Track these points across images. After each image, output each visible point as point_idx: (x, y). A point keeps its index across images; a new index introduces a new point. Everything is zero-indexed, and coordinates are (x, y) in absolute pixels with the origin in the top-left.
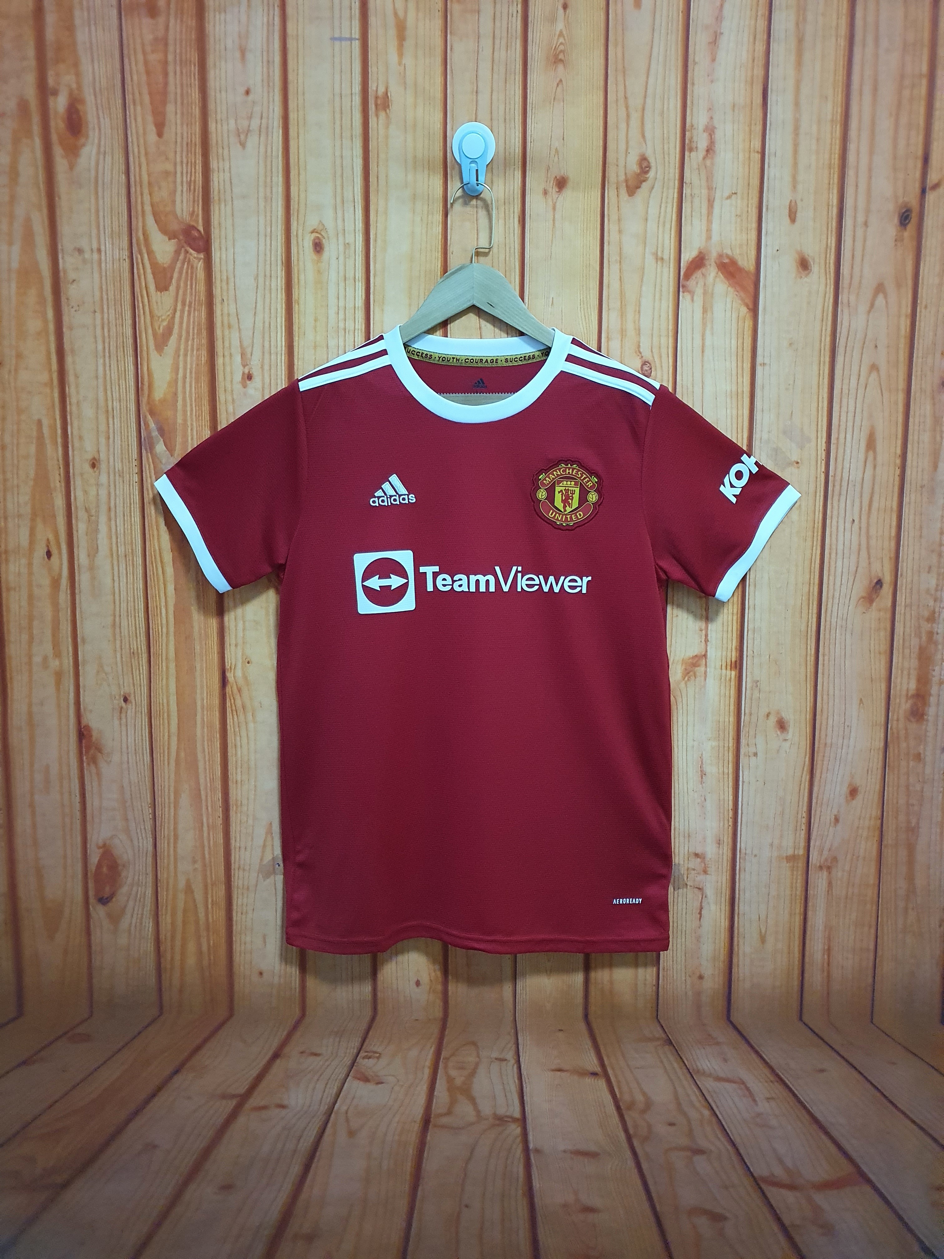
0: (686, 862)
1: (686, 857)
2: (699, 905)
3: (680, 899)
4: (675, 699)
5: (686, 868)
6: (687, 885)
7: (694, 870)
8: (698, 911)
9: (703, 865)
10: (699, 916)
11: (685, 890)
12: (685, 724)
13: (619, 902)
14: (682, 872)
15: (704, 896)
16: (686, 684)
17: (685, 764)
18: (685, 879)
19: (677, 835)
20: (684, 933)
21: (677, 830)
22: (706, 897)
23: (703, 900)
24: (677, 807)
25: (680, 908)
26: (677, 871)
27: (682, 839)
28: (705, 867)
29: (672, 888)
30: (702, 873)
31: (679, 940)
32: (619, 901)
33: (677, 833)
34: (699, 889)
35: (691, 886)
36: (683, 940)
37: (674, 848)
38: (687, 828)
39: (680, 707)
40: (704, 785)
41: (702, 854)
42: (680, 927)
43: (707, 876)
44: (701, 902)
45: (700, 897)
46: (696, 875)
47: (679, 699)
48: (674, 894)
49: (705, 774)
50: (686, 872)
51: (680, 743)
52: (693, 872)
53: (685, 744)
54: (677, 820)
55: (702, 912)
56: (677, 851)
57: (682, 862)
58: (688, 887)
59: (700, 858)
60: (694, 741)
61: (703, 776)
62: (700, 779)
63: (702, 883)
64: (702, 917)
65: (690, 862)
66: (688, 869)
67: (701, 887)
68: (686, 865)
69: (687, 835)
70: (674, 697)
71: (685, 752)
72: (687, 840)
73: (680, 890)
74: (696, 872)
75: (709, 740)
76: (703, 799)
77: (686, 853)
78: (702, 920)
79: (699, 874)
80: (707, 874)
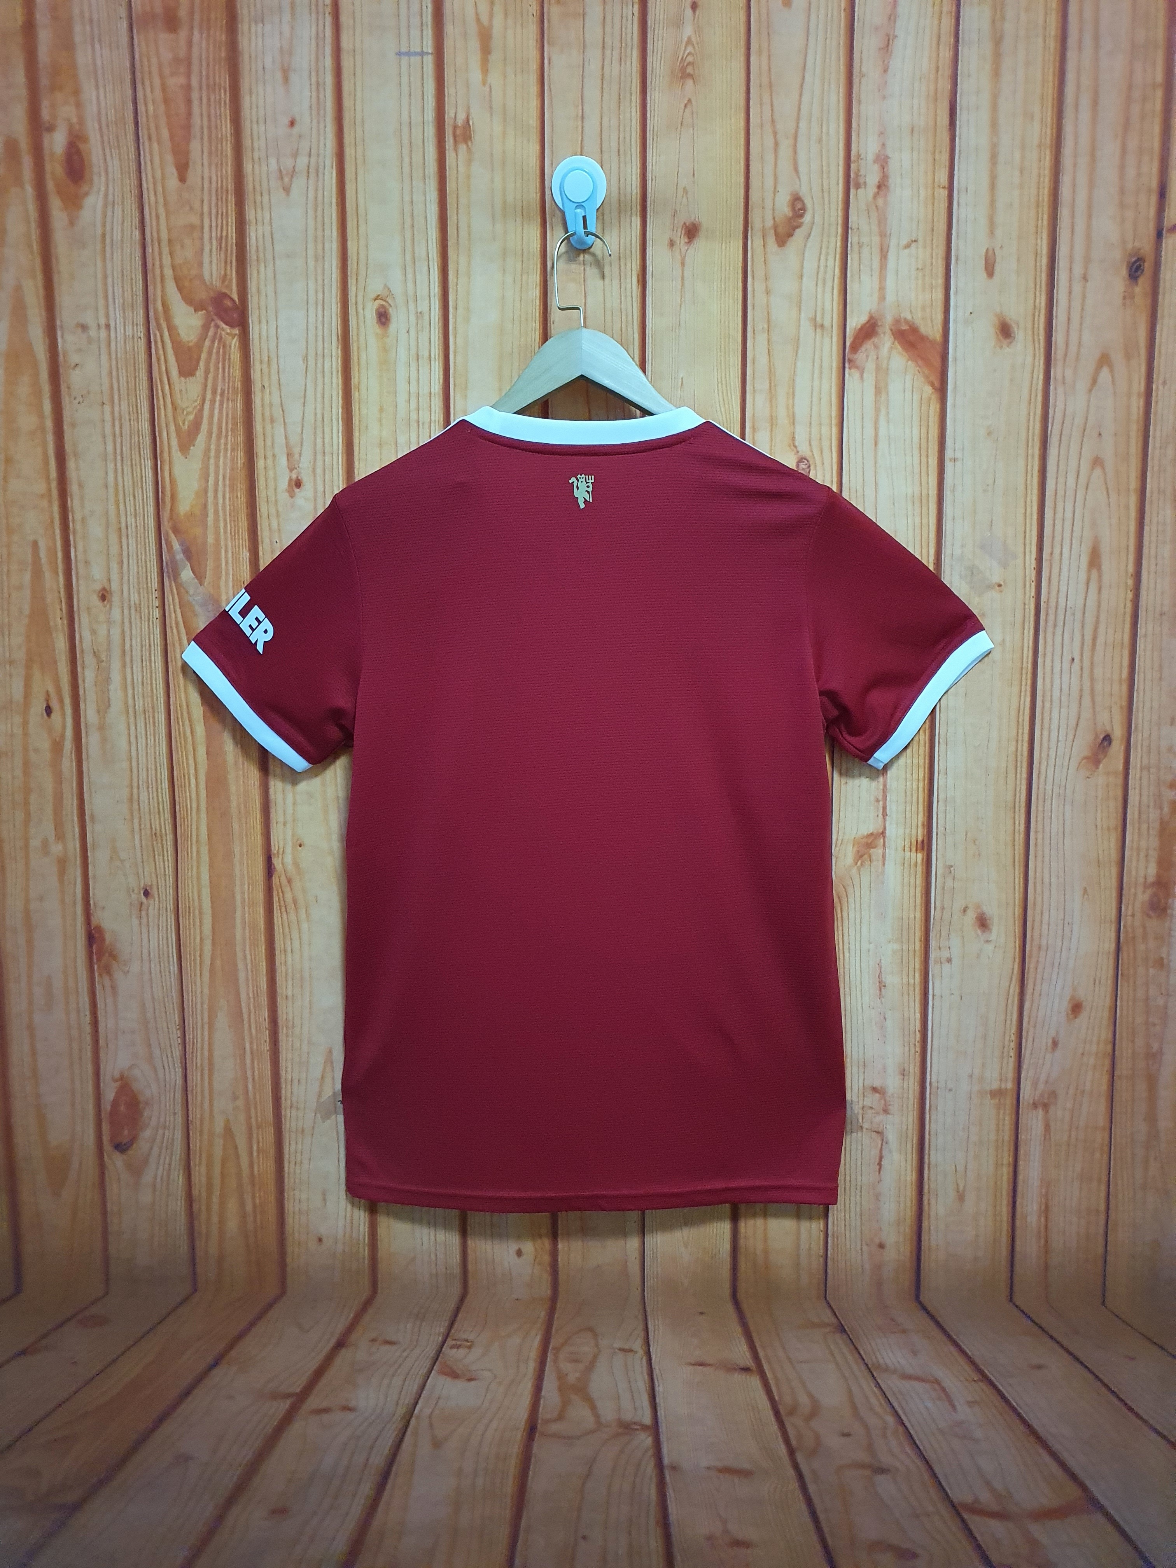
0: (861, 1098)
1: (861, 1091)
2: (878, 1153)
3: (854, 1146)
4: (845, 889)
5: (861, 1105)
6: (862, 1127)
7: (871, 1108)
8: (877, 1161)
9: (883, 1102)
10: (878, 1167)
11: (860, 1134)
12: (858, 921)
14: (856, 1112)
15: (884, 1144)
16: (859, 869)
17: (858, 972)
18: (860, 1120)
19: (849, 1064)
20: (859, 1190)
21: (849, 1057)
22: (886, 1143)
23: (883, 1147)
24: (848, 1029)
25: (853, 1157)
26: (849, 1109)
27: (855, 1069)
28: (886, 1105)
30: (882, 1112)
31: (853, 1199)
33: (849, 1061)
34: (878, 1132)
35: (867, 1129)
36: (858, 1198)
38: (861, 1054)
39: (851, 900)
40: (883, 1000)
41: (882, 1088)
42: (854, 1182)
43: (888, 1116)
44: (881, 1150)
45: (880, 1142)
46: (873, 1115)
47: (850, 890)
49: (884, 986)
50: (861, 1112)
51: (852, 946)
52: (870, 1111)
53: (858, 947)
54: (849, 1044)
55: (883, 1163)
56: (849, 1084)
57: (855, 1099)
58: (864, 1130)
59: (879, 1093)
60: (870, 943)
61: (883, 988)
62: (878, 992)
63: (881, 1126)
64: (882, 1169)
65: (865, 1098)
66: (863, 1108)
67: (880, 1130)
68: (861, 1103)
69: (861, 1063)
70: (844, 887)
71: (858, 958)
72: (861, 1070)
73: (854, 1135)
74: (873, 1111)
75: (890, 942)
76: (882, 1018)
77: (861, 1085)
78: (881, 1172)
79: (877, 1113)
80: (889, 1114)
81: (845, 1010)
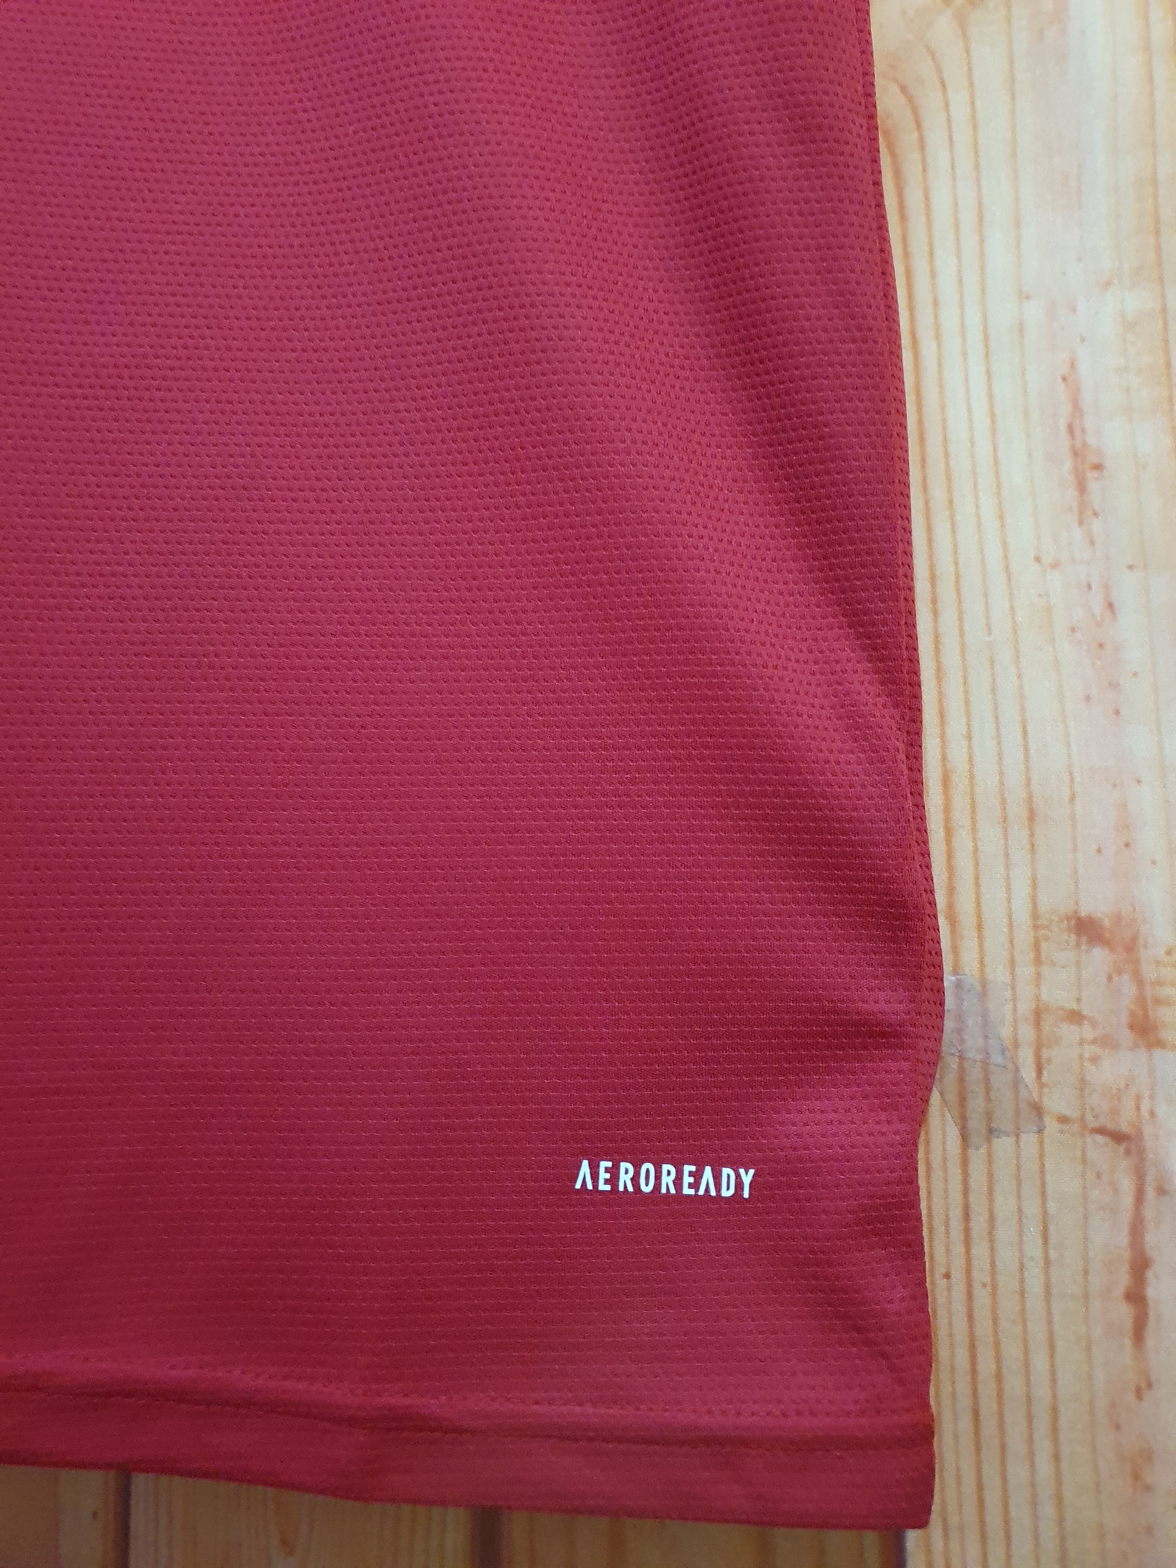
0: (1026, 971)
1: (1024, 936)
2: (1123, 1240)
3: (1005, 1204)
4: (910, 99)
5: (1025, 1007)
6: (1038, 1110)
7: (1075, 1017)
8: (1123, 1279)
9: (1129, 989)
10: (1125, 1313)
11: (1029, 1139)
12: (968, 217)
13: (613, 1180)
14: (1006, 1032)
15: (1150, 1193)
16: (961, 21)
17: (981, 421)
18: (1028, 1075)
19: (960, 816)
20: (1042, 1426)
21: (960, 784)
22: (1161, 1191)
23: (1149, 1213)
24: (951, 658)
25: (1007, 1256)
26: (972, 1022)
27: (990, 834)
28: (1141, 1000)
29: (953, 1132)
30: (1126, 1036)
31: (1018, 1472)
32: (614, 1173)
33: (960, 801)
34: (1118, 1137)
35: (1063, 1120)
36: (1045, 1468)
37: (951, 890)
38: (1015, 778)
39: (936, 137)
40: (1097, 526)
41: (1118, 919)
42: (1014, 1386)
43: (1158, 1053)
44: (1137, 1228)
45: (1127, 1185)
46: (1089, 1050)
47: (930, 100)
48: (965, 1163)
49: (1098, 467)
50: (1027, 1032)
51: (949, 317)
52: (1069, 1032)
53: (973, 317)
54: (956, 726)
55: (1151, 1292)
56: (965, 905)
57: (999, 974)
58: (1051, 1125)
59: (1107, 943)
60: (1023, 296)
61: (1090, 475)
62: (1071, 495)
63: (1128, 1105)
64: (1151, 1323)
65: (1046, 970)
66: (1038, 1016)
67: (1124, 1127)
68: (1026, 991)
69: (1017, 809)
70: (904, 89)
71: (977, 370)
72: (1019, 835)
73: (1003, 1145)
74: (1088, 1032)
75: (1108, 284)
76: (1098, 608)
77: (1023, 916)
78: (1150, 1342)
79: (1107, 1042)
80: (1160, 1044)
81: (933, 579)
